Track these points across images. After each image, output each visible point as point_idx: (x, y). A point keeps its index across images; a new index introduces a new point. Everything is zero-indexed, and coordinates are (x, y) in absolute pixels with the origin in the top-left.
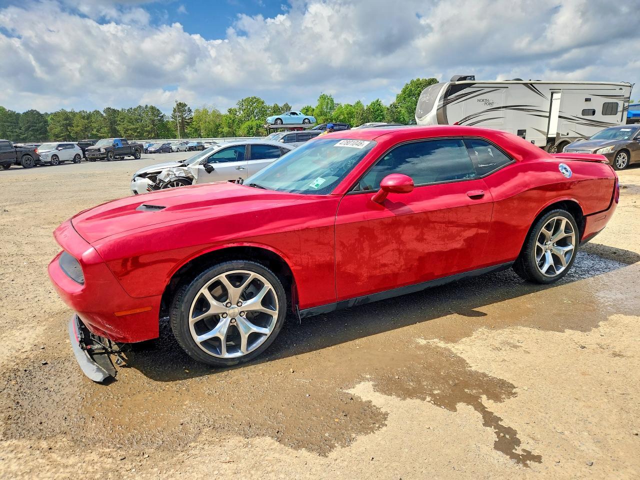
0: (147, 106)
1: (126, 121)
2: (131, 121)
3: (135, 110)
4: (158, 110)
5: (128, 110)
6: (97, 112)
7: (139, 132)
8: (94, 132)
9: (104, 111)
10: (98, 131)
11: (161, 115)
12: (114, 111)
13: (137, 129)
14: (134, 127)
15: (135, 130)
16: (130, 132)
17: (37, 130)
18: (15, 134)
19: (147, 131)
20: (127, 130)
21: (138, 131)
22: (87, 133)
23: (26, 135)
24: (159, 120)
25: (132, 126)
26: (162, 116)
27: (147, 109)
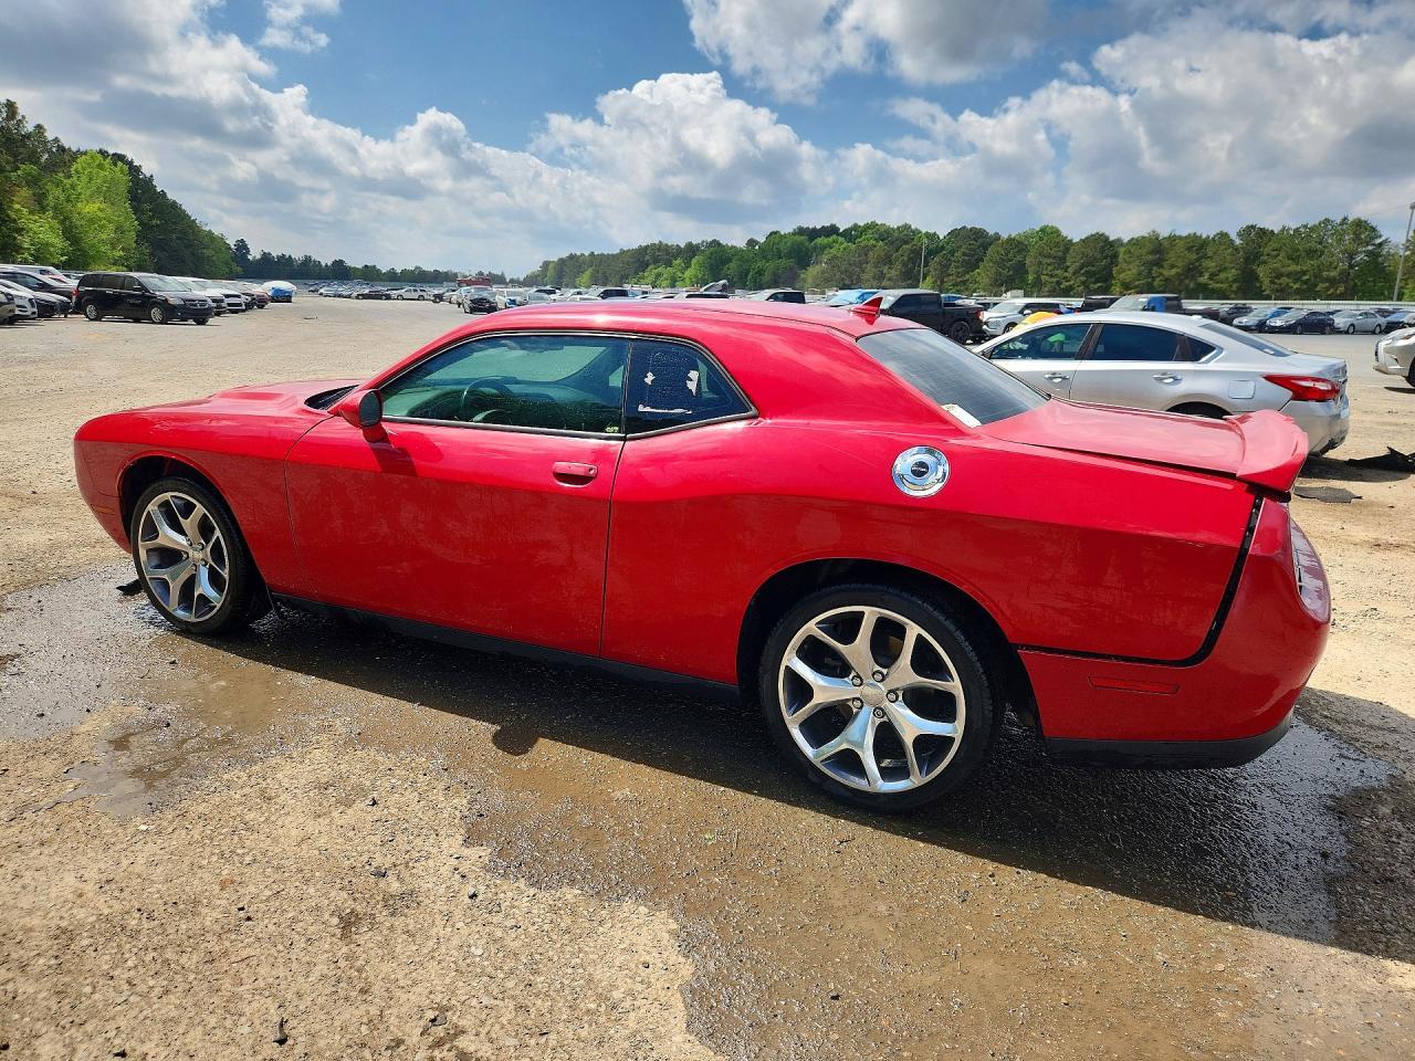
0: (1345, 219)
1: (1282, 254)
2: (1294, 257)
3: (1313, 229)
4: (1373, 229)
5: (1297, 230)
6: (1224, 235)
7: (1305, 282)
8: (1204, 279)
9: (1239, 234)
10: (1211, 278)
11: (1378, 241)
12: (1263, 232)
13: (1304, 273)
14: (1298, 268)
15: (1296, 276)
16: (1284, 280)
17: (1095, 273)
18: (1055, 280)
19: (1327, 280)
20: (1279, 276)
21: (1305, 278)
22: (1187, 281)
23: (1072, 283)
24: (1369, 254)
25: (1294, 268)
26: (1380, 244)
27: (1345, 227)
